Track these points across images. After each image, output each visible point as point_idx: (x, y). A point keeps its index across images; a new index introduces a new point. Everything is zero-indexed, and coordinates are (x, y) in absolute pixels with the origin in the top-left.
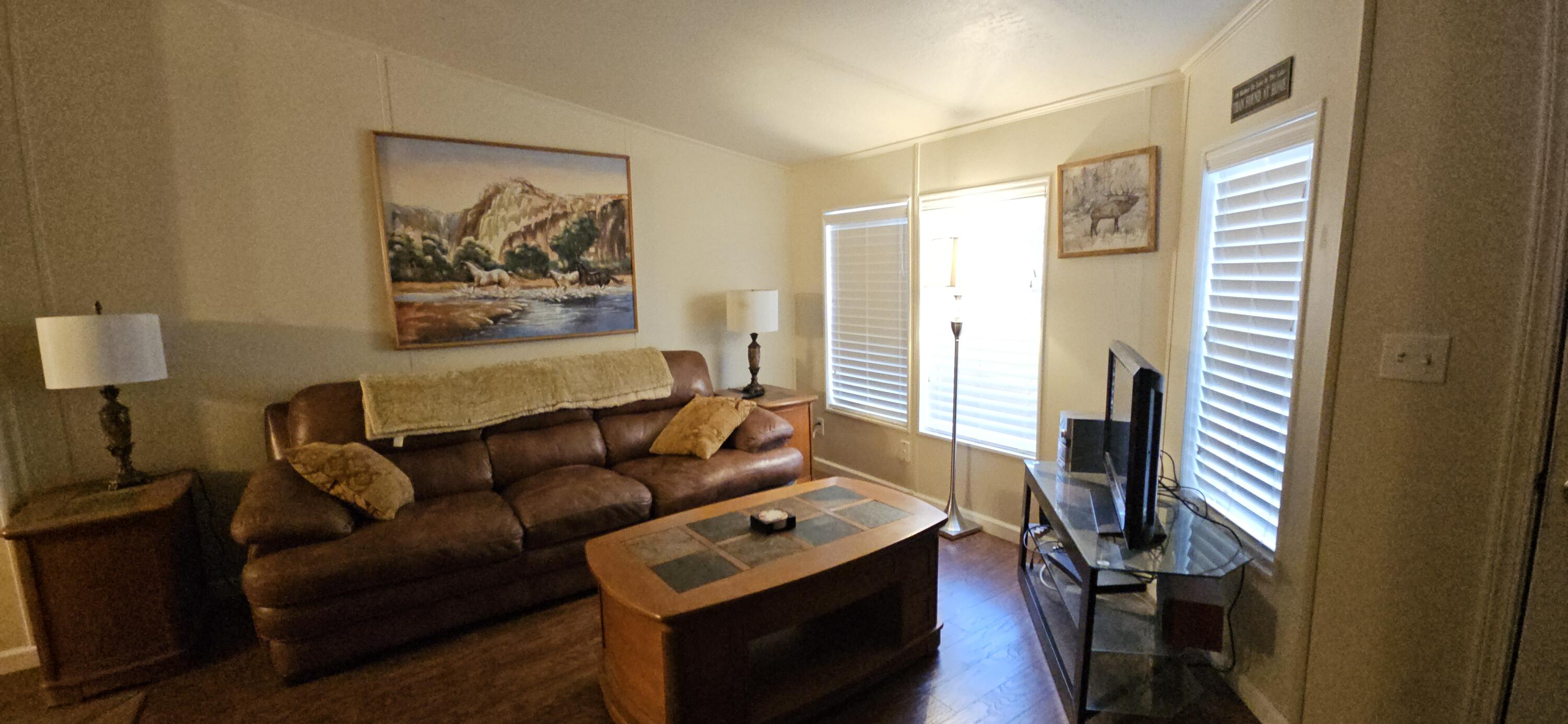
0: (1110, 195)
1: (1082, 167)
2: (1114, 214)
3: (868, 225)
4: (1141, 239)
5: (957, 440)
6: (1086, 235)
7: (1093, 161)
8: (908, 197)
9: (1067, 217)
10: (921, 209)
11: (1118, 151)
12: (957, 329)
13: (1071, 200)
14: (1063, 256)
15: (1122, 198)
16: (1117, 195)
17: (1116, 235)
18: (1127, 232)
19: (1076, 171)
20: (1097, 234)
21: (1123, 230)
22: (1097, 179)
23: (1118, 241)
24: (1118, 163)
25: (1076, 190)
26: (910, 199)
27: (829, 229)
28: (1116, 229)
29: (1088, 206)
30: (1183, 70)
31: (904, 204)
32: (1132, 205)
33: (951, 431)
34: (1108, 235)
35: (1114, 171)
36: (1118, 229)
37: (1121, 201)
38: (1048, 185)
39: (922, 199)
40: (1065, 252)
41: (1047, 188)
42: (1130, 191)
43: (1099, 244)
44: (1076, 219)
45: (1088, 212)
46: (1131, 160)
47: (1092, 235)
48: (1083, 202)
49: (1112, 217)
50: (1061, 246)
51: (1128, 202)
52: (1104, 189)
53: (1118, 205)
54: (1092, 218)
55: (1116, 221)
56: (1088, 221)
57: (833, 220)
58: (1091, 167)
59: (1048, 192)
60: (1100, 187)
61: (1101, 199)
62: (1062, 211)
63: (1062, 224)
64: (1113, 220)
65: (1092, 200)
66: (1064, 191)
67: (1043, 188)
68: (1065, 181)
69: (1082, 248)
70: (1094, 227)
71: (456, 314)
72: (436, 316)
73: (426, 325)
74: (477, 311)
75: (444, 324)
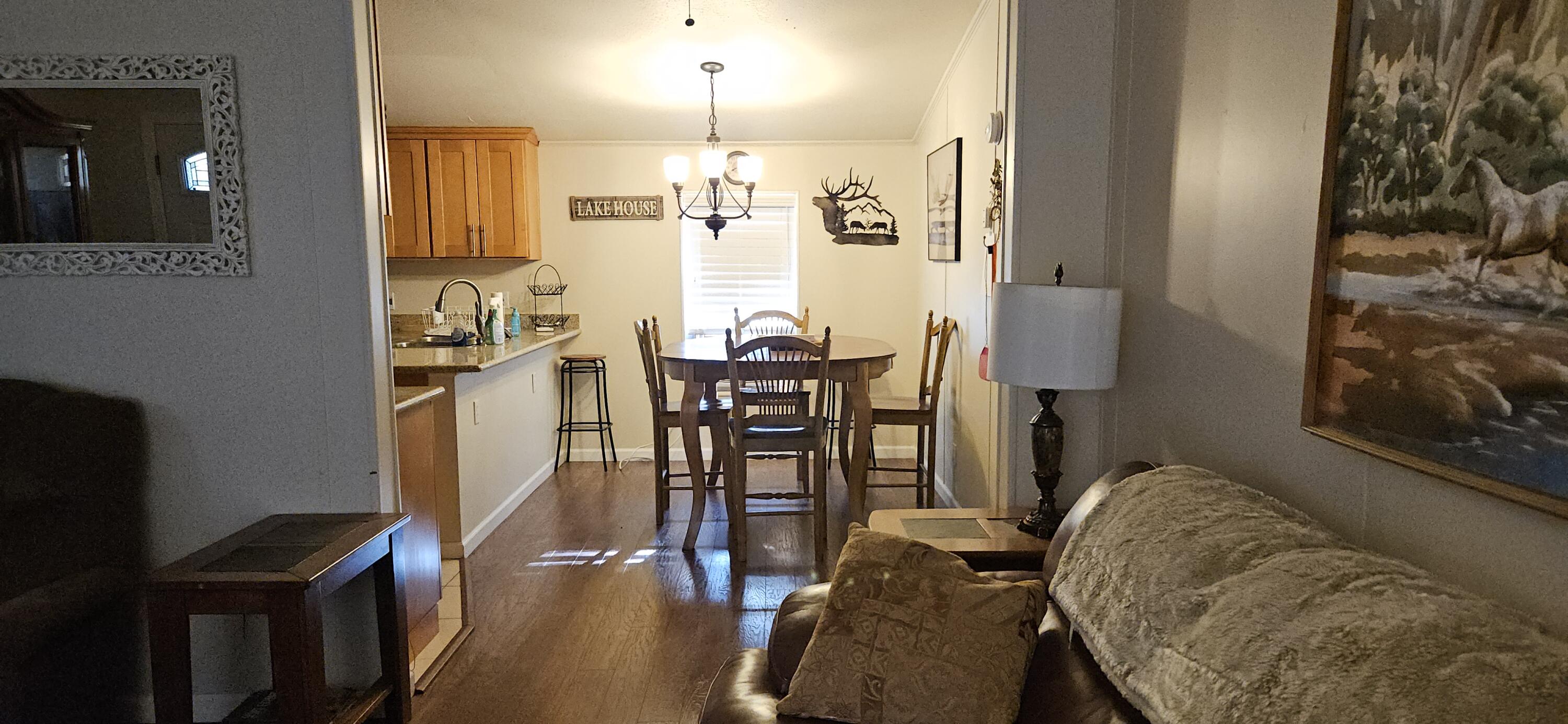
71: (1421, 353)
72: (1385, 352)
73: (1362, 374)
74: (1473, 355)
75: (1395, 382)
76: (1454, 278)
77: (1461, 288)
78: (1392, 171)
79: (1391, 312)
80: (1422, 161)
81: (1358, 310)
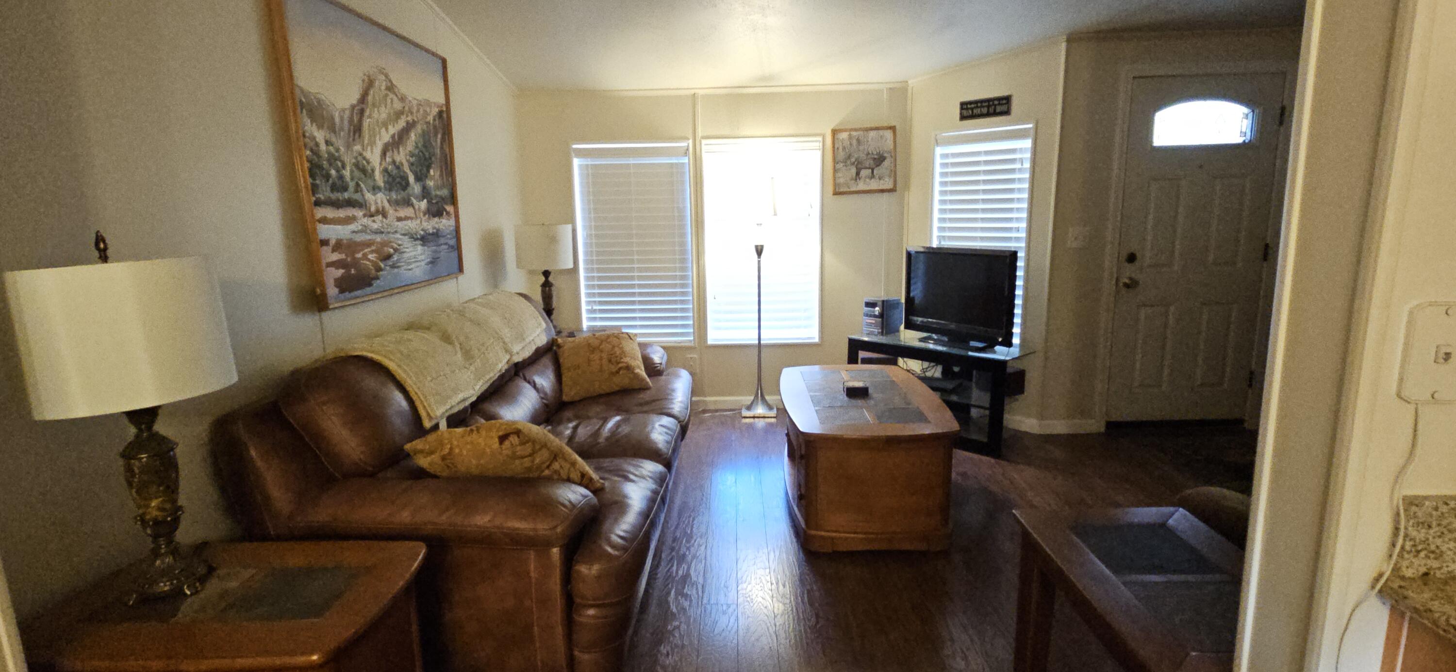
0: (868, 154)
1: (848, 133)
2: (872, 167)
3: (631, 161)
4: (887, 184)
5: (762, 342)
6: (852, 179)
7: (856, 130)
8: (688, 139)
9: (838, 166)
10: (704, 148)
11: (873, 125)
12: (759, 251)
13: (841, 155)
14: (836, 193)
15: (876, 157)
16: (872, 153)
17: (873, 180)
18: (880, 179)
19: (844, 136)
20: (860, 179)
21: (877, 177)
22: (858, 141)
23: (874, 185)
24: (872, 134)
25: (844, 148)
26: (691, 142)
27: (577, 163)
28: (873, 176)
29: (853, 160)
30: (909, 82)
31: (683, 144)
32: (882, 161)
33: (757, 337)
34: (868, 180)
35: (870, 138)
36: (874, 176)
37: (875, 159)
38: (822, 141)
39: (704, 142)
40: (837, 190)
41: (821, 144)
42: (881, 152)
43: (861, 186)
44: (845, 168)
45: (853, 164)
46: (881, 132)
47: (856, 179)
48: (849, 157)
49: (869, 168)
50: (835, 185)
51: (880, 160)
52: (864, 149)
53: (874, 161)
54: (857, 168)
55: (873, 172)
56: (854, 171)
57: (581, 153)
58: (854, 133)
59: (821, 147)
60: (861, 148)
61: (863, 156)
62: (835, 161)
63: (835, 171)
64: (870, 170)
65: (856, 156)
66: (836, 148)
67: (817, 144)
68: (836, 141)
69: (849, 188)
70: (858, 174)
71: (359, 255)
72: (346, 259)
73: (341, 272)
74: (372, 252)
75: (353, 270)
76: (361, 225)
77: (364, 228)
78: (331, 179)
79: (345, 241)
80: (341, 177)
81: (333, 242)
